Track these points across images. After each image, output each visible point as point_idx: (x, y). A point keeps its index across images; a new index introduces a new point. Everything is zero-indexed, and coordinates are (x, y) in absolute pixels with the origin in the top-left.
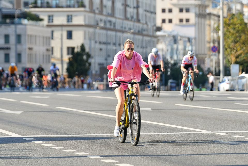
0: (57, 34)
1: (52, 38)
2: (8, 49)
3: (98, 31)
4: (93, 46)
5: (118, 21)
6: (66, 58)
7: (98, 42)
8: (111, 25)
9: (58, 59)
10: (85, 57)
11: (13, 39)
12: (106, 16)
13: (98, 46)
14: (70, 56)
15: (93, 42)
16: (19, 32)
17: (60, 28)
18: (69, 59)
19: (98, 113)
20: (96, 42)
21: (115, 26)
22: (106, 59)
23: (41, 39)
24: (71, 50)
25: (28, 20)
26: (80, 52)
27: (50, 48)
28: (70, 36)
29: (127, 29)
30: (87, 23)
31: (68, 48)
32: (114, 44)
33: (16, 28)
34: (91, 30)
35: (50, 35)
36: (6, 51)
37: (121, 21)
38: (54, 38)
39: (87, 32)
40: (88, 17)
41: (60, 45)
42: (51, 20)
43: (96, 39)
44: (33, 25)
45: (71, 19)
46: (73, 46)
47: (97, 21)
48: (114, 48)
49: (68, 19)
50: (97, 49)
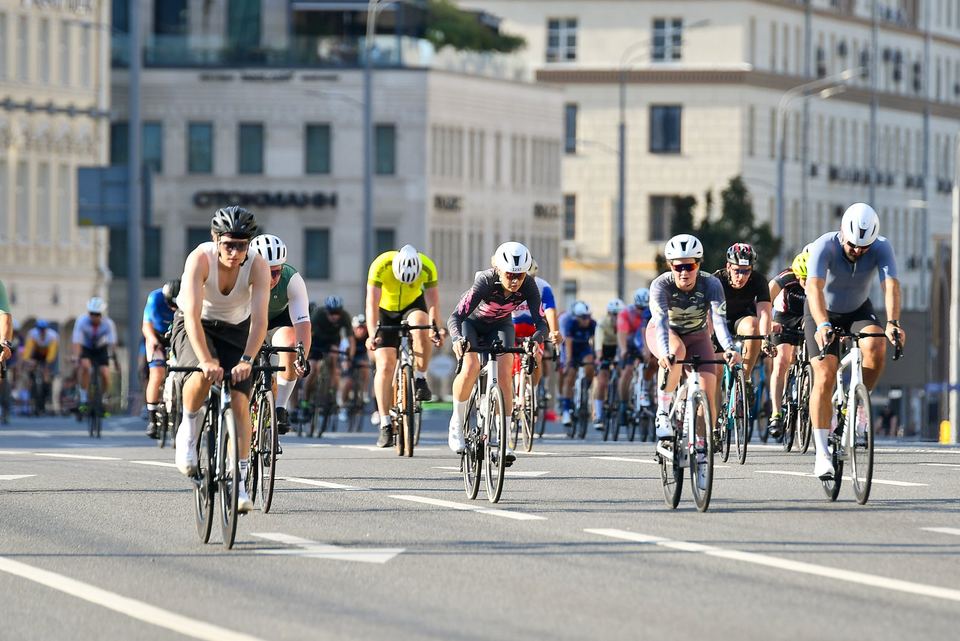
0: (594, 125)
1: (571, 150)
2: (320, 201)
3: (822, 106)
4: (792, 193)
5: (935, 49)
6: (645, 257)
7: (823, 172)
8: (897, 76)
9: (599, 265)
11: (349, 150)
12: (871, 24)
13: (822, 192)
15: (793, 169)
16: (382, 113)
17: (613, 91)
19: (818, 562)
20: (813, 172)
21: (916, 85)
23: (506, 145)
24: (673, 214)
25: (438, 46)
26: (719, 223)
27: (556, 201)
28: (666, 133)
30: (764, 64)
31: (656, 202)
32: (915, 183)
33: (368, 88)
34: (787, 102)
35: (557, 131)
36: (314, 218)
38: (580, 148)
39: (763, 115)
40: (774, 27)
41: (612, 187)
42: (562, 50)
43: (813, 158)
44: (464, 74)
45: (677, 39)
46: (684, 190)
47: (820, 55)
48: (916, 204)
49: (658, 42)
50: (820, 206)
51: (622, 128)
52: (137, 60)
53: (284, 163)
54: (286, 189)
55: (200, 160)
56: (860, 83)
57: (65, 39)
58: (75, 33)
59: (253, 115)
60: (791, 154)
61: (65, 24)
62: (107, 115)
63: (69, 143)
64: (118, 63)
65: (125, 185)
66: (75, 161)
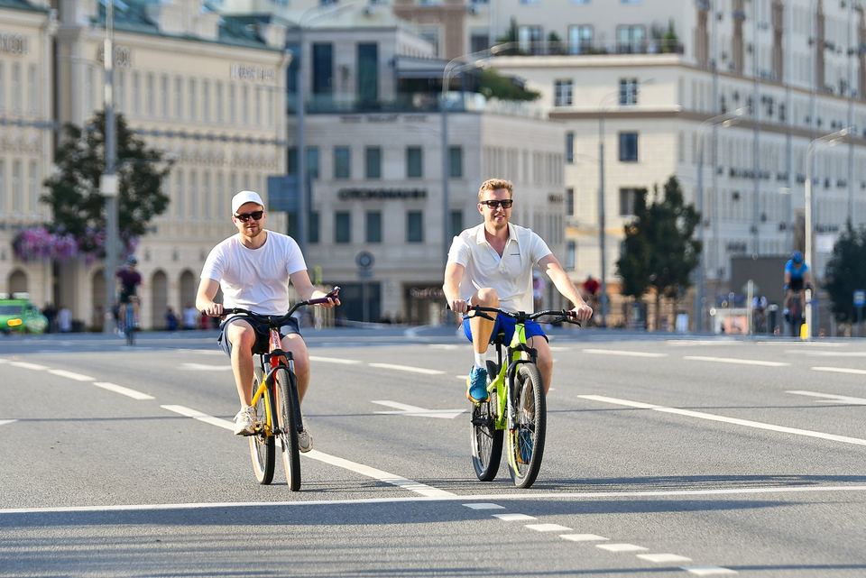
0: (585, 146)
1: (570, 160)
2: (417, 195)
3: (725, 132)
4: (707, 184)
5: (794, 96)
6: (617, 226)
7: (726, 171)
8: (770, 112)
9: (589, 231)
10: (680, 223)
11: (434, 163)
12: (754, 80)
13: (726, 184)
14: (631, 219)
15: (708, 171)
16: (453, 139)
17: (595, 124)
18: (627, 228)
19: (721, 414)
20: (720, 171)
21: (782, 117)
22: (754, 230)
23: (530, 159)
24: (634, 199)
25: (488, 98)
26: (662, 205)
27: (562, 192)
28: (629, 149)
29: (827, 127)
30: (688, 106)
31: (624, 192)
32: (783, 178)
33: (444, 125)
34: (703, 129)
35: (561, 148)
36: (413, 205)
37: (806, 98)
38: (577, 159)
39: (688, 137)
40: (694, 84)
41: (596, 183)
42: (564, 98)
43: (720, 163)
44: (503, 115)
45: (635, 92)
46: (639, 184)
47: (723, 100)
48: (783, 190)
49: (623, 93)
50: (724, 194)
51: (602, 147)
52: (301, 109)
53: (394, 172)
54: (396, 187)
55: (342, 171)
56: (748, 117)
57: (258, 97)
58: (264, 94)
59: (374, 142)
60: (706, 159)
61: (258, 89)
62: (284, 143)
63: (261, 162)
64: (291, 112)
65: (295, 186)
66: (266, 172)
